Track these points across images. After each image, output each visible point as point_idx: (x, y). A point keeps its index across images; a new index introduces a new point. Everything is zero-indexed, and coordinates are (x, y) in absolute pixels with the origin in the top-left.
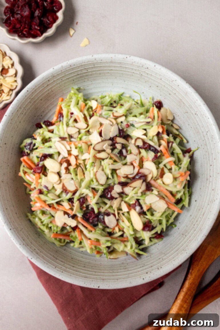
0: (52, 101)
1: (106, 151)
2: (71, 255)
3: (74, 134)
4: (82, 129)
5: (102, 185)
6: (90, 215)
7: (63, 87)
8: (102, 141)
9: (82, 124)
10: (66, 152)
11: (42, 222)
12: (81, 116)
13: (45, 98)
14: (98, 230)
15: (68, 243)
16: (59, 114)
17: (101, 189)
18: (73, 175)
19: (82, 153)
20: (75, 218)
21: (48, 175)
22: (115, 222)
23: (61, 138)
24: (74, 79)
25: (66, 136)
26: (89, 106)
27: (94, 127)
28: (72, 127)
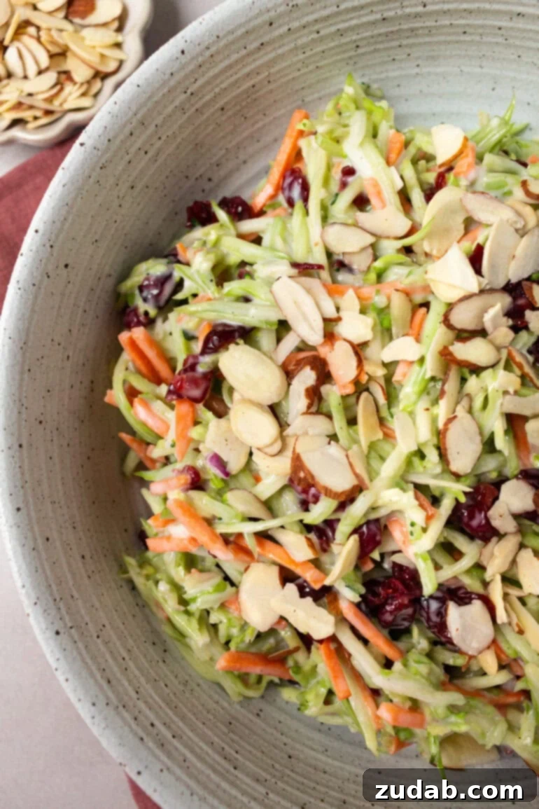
0: (260, 124)
1: (489, 337)
2: (285, 739)
3: (352, 254)
4: (388, 238)
5: (460, 478)
6: (387, 594)
7: (311, 72)
8: (482, 292)
9: (388, 218)
10: (319, 325)
11: (183, 602)
12: (392, 182)
13: (238, 107)
14: (418, 662)
15: (271, 684)
16: (288, 173)
17: (455, 491)
18: (339, 423)
19: (386, 333)
20: (325, 600)
21: (232, 414)
22: (487, 631)
23: (295, 265)
24: (361, 39)
25: (319, 258)
26: (419, 149)
27: (439, 232)
28: (344, 224)
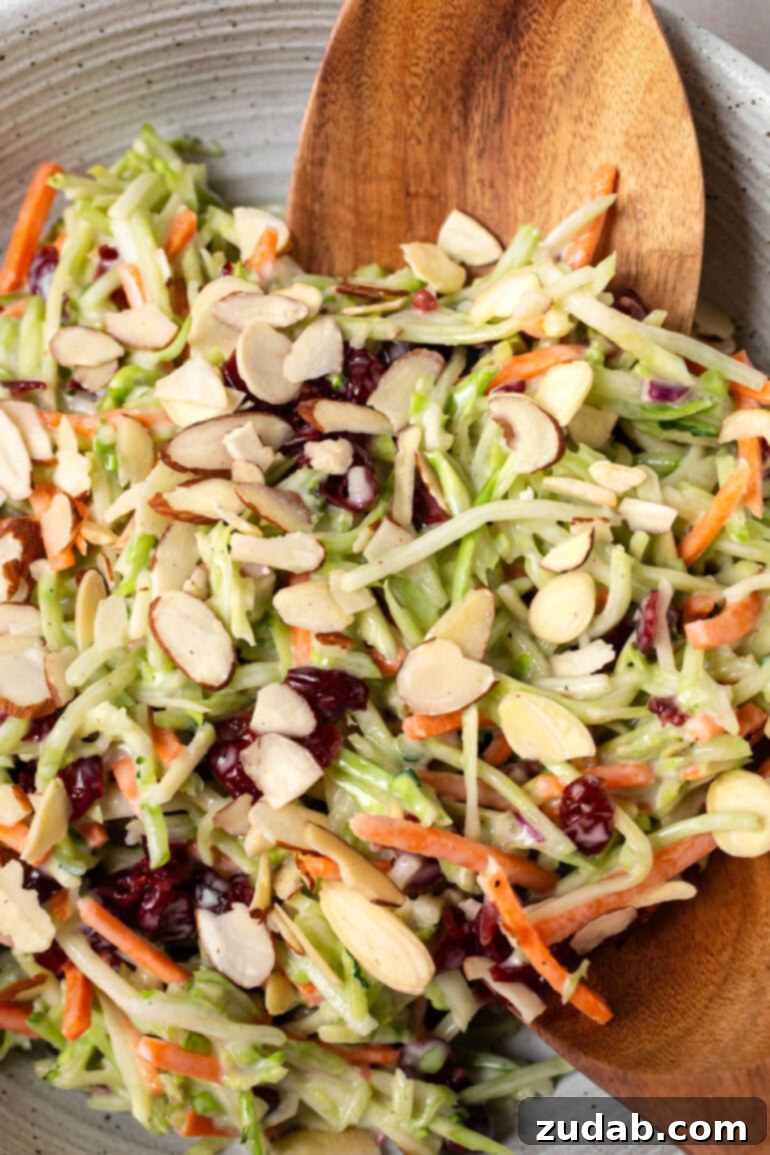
3: (88, 368)
5: (207, 690)
9: (148, 322)
12: (159, 268)
18: (48, 616)
19: (113, 482)
23: (12, 384)
24: (153, 72)
28: (91, 329)
